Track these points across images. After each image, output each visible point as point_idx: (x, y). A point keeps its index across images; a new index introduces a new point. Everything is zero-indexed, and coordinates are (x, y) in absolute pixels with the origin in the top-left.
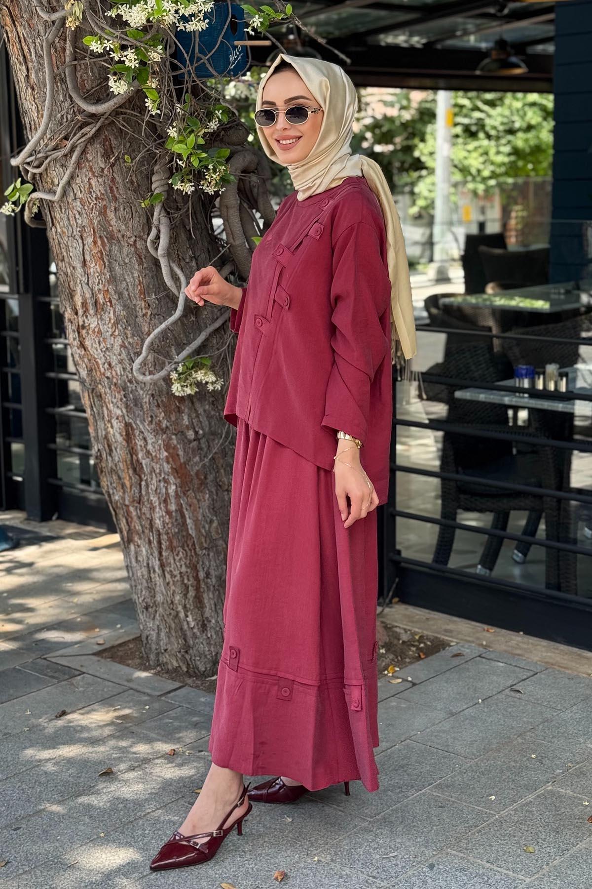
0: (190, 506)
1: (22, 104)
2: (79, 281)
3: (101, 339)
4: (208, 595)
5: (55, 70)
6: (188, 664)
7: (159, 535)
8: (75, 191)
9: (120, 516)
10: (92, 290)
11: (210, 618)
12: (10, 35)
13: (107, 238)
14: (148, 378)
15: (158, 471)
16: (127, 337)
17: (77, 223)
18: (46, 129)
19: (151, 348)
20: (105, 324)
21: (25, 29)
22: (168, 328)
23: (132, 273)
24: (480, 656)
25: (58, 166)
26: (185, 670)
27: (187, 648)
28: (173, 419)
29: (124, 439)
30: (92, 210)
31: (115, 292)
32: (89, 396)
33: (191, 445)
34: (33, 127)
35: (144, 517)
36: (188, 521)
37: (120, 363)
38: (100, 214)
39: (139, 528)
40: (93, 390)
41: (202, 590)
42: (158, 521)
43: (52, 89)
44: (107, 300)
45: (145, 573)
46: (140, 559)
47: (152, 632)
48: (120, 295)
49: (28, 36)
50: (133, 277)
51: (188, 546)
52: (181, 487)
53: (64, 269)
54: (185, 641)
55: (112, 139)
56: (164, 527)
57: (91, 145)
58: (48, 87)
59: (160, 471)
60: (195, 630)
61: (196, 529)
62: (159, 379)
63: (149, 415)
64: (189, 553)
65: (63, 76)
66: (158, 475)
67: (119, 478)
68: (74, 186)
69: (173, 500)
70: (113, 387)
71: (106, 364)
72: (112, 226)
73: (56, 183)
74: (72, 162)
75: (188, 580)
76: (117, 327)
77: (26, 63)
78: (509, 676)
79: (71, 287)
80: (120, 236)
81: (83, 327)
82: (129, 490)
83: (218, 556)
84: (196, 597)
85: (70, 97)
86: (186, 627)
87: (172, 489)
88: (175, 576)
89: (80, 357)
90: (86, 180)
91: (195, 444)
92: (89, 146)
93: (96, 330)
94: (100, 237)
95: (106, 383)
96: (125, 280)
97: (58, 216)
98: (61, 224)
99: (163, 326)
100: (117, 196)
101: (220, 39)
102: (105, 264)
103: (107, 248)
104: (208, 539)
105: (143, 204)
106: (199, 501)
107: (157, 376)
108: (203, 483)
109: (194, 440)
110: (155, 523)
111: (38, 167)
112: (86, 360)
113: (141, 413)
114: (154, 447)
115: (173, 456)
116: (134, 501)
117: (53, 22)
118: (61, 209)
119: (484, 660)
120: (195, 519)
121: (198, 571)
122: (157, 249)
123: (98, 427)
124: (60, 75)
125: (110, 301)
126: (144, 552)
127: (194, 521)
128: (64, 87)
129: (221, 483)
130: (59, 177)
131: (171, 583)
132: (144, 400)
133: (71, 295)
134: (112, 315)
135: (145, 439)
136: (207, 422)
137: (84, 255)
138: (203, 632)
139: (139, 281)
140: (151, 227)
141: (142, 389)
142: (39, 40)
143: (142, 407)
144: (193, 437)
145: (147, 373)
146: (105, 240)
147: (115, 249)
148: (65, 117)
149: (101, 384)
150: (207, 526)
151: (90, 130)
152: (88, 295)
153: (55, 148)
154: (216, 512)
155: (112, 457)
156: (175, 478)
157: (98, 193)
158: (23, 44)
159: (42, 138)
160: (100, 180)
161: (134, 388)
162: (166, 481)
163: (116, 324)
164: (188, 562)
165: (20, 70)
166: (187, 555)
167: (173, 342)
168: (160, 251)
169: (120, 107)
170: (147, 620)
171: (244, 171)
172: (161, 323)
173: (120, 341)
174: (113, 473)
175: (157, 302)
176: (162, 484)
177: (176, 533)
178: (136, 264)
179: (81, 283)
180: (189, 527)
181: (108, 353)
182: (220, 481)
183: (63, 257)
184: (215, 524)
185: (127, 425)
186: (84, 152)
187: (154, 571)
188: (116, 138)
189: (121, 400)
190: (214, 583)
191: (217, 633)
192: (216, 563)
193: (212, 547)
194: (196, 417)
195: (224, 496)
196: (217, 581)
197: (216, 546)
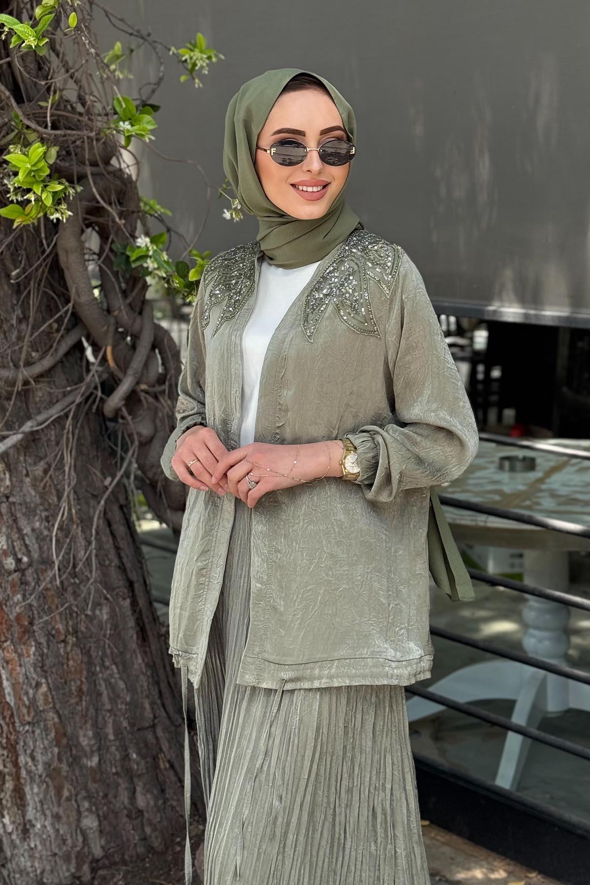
0: (7, 662)
4: (32, 789)
11: (34, 822)
27: (4, 859)
33: (10, 578)
36: (5, 685)
41: (22, 781)
51: (4, 719)
54: (2, 850)
60: (14, 836)
61: (15, 697)
64: (5, 727)
75: (5, 766)
83: (47, 735)
84: (14, 790)
86: (1, 831)
91: (16, 576)
104: (32, 710)
106: (20, 656)
108: (28, 632)
109: (15, 571)
120: (13, 681)
121: (18, 755)
127: (12, 684)
129: (54, 632)
136: (36, 546)
138: (25, 839)
144: (12, 567)
150: (31, 692)
154: (46, 672)
164: (4, 740)
180: (6, 691)
182: (53, 628)
184: (44, 688)
190: (40, 771)
191: (43, 842)
192: (43, 744)
193: (38, 722)
194: (19, 538)
195: (59, 649)
196: (45, 769)
197: (45, 720)
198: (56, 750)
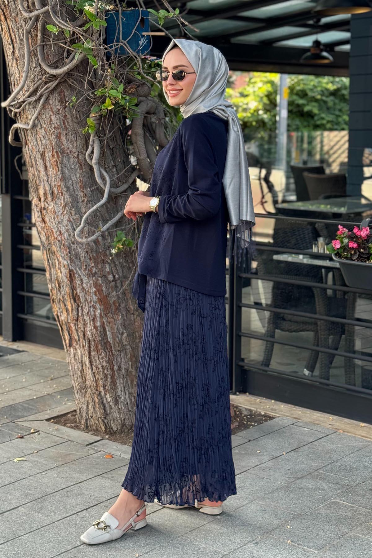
0: (109, 323)
1: (10, 69)
2: (42, 180)
3: (55, 216)
4: (120, 381)
5: (31, 48)
6: (106, 426)
7: (89, 341)
8: (41, 123)
9: (65, 330)
10: (50, 185)
11: (120, 396)
12: (3, 27)
13: (60, 152)
14: (84, 240)
15: (89, 300)
16: (72, 215)
17: (42, 143)
18: (24, 84)
19: (87, 221)
20: (58, 207)
21: (13, 23)
22: (97, 210)
23: (76, 175)
24: (293, 424)
25: (31, 107)
26: (104, 429)
27: (106, 415)
28: (100, 267)
29: (68, 280)
30: (52, 135)
31: (65, 187)
32: (47, 253)
33: (111, 284)
34: (16, 84)
35: (80, 331)
36: (108, 333)
37: (67, 231)
38: (56, 137)
39: (76, 337)
40: (49, 249)
41: (116, 378)
42: (89, 333)
43: (29, 60)
44: (60, 191)
45: (80, 367)
46: (77, 357)
47: (83, 405)
48: (68, 188)
49: (14, 27)
50: (76, 177)
51: (107, 349)
52: (104, 311)
53: (33, 172)
54: (105, 410)
55: (65, 91)
56: (93, 337)
57: (52, 95)
58: (26, 58)
59: (91, 300)
60: (111, 404)
61: (113, 338)
62: (91, 241)
63: (84, 265)
64: (108, 353)
65: (36, 52)
66: (89, 303)
67: (65, 305)
68: (40, 120)
69: (98, 319)
70: (62, 247)
71: (58, 232)
72: (63, 145)
73: (30, 118)
74: (40, 105)
75: (107, 371)
76: (65, 209)
77: (13, 44)
78: (310, 436)
79: (37, 183)
80: (68, 151)
81: (44, 209)
82: (70, 313)
83: (126, 356)
84: (112, 382)
85: (40, 65)
86: (105, 401)
87: (98, 312)
88: (99, 369)
89: (42, 229)
90: (48, 116)
91: (113, 283)
92: (50, 95)
93: (52, 210)
94: (57, 152)
95: (58, 244)
96: (71, 179)
97: (30, 138)
98: (32, 144)
99: (95, 207)
100: (68, 126)
101: (134, 30)
102: (59, 169)
103: (60, 159)
104: (120, 345)
105: (83, 132)
106: (114, 320)
107: (90, 239)
108: (118, 309)
109: (113, 281)
110: (87, 334)
111: (19, 108)
112: (45, 230)
113: (80, 263)
114: (87, 285)
115: (99, 290)
116: (73, 320)
117: (30, 19)
118: (32, 134)
119: (295, 427)
120: (112, 331)
121: (113, 365)
122: (91, 159)
123: (52, 273)
124: (34, 51)
125: (62, 193)
126: (79, 354)
127: (112, 333)
128: (36, 59)
129: (129, 309)
130: (31, 115)
131: (96, 373)
132: (82, 255)
133: (37, 188)
134: (62, 201)
135: (81, 280)
136: (121, 270)
138: (116, 405)
139: (80, 180)
140: (89, 146)
141: (80, 248)
142: (21, 30)
143: (80, 259)
144: (112, 279)
145: (84, 238)
146: (59, 154)
147: (65, 159)
148: (36, 77)
149: (54, 245)
150: (120, 336)
151: (52, 85)
152: (48, 188)
153: (29, 96)
154: (125, 327)
155: (60, 292)
156: (100, 305)
157: (56, 125)
158: (11, 32)
159: (21, 89)
160: (57, 116)
161: (75, 247)
162: (94, 307)
163: (64, 207)
164: (107, 359)
165: (9, 48)
166: (106, 356)
167: (101, 219)
168: (94, 161)
169: (70, 71)
170: (80, 397)
171: (147, 113)
172: (93, 206)
173: (67, 217)
174: (61, 302)
175: (91, 193)
176: (92, 309)
177: (100, 340)
178: (78, 169)
179: (43, 181)
180: (108, 337)
181: (59, 225)
182: (129, 307)
183: (33, 164)
184: (125, 335)
185: (70, 271)
186: (47, 99)
187: (86, 365)
188: (68, 91)
189: (67, 255)
190: (123, 373)
191: (125, 405)
192: (125, 360)
193: (122, 350)
194: (114, 266)
195: (131, 317)
196: (126, 372)
197: (125, 349)
198: (130, 363)
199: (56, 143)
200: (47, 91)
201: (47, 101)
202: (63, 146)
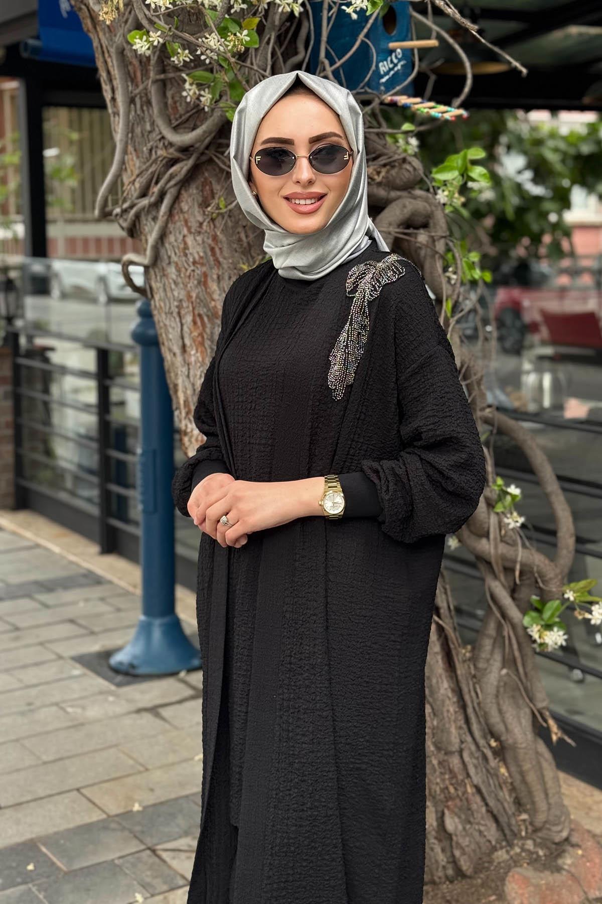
2: (179, 372)
8: (169, 253)
10: (193, 385)
13: (208, 316)
17: (174, 296)
21: (105, 34)
25: (150, 219)
30: (189, 277)
38: (199, 283)
49: (109, 44)
55: (213, 182)
57: (186, 191)
65: (149, 97)
68: (167, 245)
72: (213, 300)
74: (163, 212)
85: (157, 126)
90: (181, 238)
92: (183, 192)
94: (200, 315)
98: (158, 296)
100: (221, 260)
101: (361, 38)
102: (206, 351)
103: (209, 330)
118: (156, 276)
124: (146, 94)
128: (150, 112)
137: (182, 338)
146: (206, 319)
148: (153, 152)
151: (181, 169)
152: (189, 392)
153: (144, 194)
157: (196, 256)
160: (198, 238)
171: (406, 225)
179: (181, 376)
186: (177, 199)
188: (218, 181)
199: (197, 297)
200: (172, 183)
201: (176, 206)
202: (213, 303)
